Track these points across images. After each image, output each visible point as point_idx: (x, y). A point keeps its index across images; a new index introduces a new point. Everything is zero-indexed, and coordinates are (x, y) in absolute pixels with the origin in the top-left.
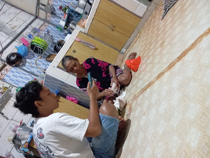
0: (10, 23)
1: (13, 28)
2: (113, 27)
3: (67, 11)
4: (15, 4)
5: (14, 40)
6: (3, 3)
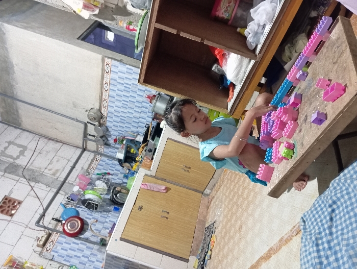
0: (50, 167)
1: (54, 174)
2: (188, 168)
3: (124, 142)
4: (54, 137)
5: (57, 193)
6: (37, 137)
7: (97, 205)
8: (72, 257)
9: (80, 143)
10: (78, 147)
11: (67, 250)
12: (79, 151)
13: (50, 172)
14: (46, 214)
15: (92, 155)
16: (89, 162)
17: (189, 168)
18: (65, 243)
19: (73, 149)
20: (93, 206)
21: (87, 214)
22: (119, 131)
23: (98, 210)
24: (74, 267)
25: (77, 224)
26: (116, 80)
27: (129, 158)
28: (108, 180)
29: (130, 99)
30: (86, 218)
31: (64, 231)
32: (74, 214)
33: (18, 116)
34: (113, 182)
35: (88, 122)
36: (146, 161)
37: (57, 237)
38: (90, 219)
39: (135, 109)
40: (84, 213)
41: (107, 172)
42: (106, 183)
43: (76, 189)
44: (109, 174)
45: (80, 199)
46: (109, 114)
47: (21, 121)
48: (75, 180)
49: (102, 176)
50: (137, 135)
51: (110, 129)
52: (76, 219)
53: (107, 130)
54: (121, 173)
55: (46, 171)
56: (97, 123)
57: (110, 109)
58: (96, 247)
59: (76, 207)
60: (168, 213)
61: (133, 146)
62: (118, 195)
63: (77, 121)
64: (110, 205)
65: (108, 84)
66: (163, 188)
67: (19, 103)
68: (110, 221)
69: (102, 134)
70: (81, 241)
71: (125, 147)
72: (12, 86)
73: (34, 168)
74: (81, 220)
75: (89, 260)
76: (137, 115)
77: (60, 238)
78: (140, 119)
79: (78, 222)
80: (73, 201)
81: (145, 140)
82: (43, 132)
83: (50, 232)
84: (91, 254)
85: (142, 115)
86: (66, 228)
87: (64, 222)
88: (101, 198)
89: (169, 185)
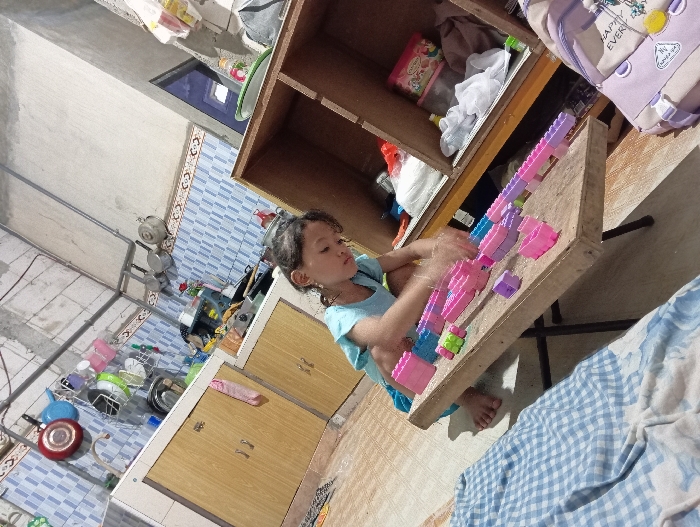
0: (44, 313)
1: (48, 330)
2: (308, 366)
3: (200, 293)
4: (65, 257)
5: (46, 367)
6: (33, 253)
7: (116, 406)
8: (42, 499)
9: (114, 280)
10: (109, 287)
11: (36, 484)
12: (109, 295)
13: (40, 324)
14: (12, 404)
15: (134, 307)
16: (123, 320)
17: (312, 366)
18: (37, 468)
19: (99, 289)
20: (109, 407)
21: (95, 421)
22: (193, 270)
23: (117, 416)
24: (42, 520)
25: (68, 435)
26: (207, 173)
27: (203, 327)
28: (152, 361)
29: (227, 212)
30: (91, 427)
31: (40, 446)
32: (68, 415)
33: (7, 205)
34: (160, 367)
35: (137, 242)
36: (232, 338)
37: (24, 453)
38: (97, 431)
39: (233, 234)
40: (88, 417)
41: (154, 345)
42: (146, 366)
43: (83, 366)
44: (156, 350)
45: (87, 389)
46: (181, 234)
47: (10, 214)
48: (88, 349)
49: (142, 352)
50: (227, 285)
51: (177, 263)
52: (70, 426)
53: (173, 264)
54: (182, 354)
55: (35, 320)
56: (154, 247)
57: (185, 224)
58: (97, 489)
59: (76, 401)
60: (252, 446)
61: (215, 303)
62: (164, 394)
63: (118, 234)
64: (144, 412)
65: (191, 176)
66: (254, 395)
67: (14, 180)
68: (136, 443)
69: (159, 271)
70: (70, 472)
71: (199, 302)
72: (8, 144)
73: (11, 310)
74: (80, 430)
75: (75, 513)
76: (235, 246)
77: (29, 458)
78: (240, 255)
79: (71, 433)
80: (73, 388)
81: (239, 297)
82: (48, 244)
83: (13, 440)
84: (84, 501)
85: (245, 247)
86: (45, 439)
87: (43, 426)
88: (129, 395)
89: (266, 393)
